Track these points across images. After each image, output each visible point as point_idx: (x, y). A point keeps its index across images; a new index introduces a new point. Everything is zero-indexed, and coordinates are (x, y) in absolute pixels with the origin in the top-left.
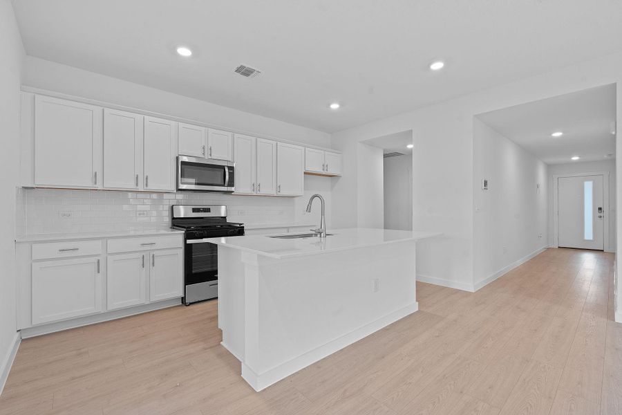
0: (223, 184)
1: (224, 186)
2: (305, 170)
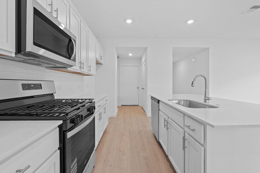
0: (68, 56)
1: (70, 59)
2: (96, 58)
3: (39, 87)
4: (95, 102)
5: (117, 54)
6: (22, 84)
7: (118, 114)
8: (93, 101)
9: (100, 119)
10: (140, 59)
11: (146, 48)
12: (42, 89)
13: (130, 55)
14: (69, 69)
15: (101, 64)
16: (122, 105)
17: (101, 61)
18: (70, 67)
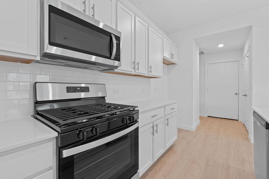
0: (108, 56)
1: (110, 58)
2: (163, 56)
3: (86, 89)
4: (138, 110)
5: (200, 49)
6: (67, 87)
7: (198, 128)
8: (136, 109)
9: (153, 133)
10: (242, 49)
11: (251, 27)
12: (89, 92)
13: (221, 46)
14: (116, 70)
15: (175, 64)
16: (208, 116)
17: (172, 59)
18: (117, 68)
